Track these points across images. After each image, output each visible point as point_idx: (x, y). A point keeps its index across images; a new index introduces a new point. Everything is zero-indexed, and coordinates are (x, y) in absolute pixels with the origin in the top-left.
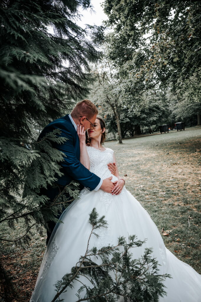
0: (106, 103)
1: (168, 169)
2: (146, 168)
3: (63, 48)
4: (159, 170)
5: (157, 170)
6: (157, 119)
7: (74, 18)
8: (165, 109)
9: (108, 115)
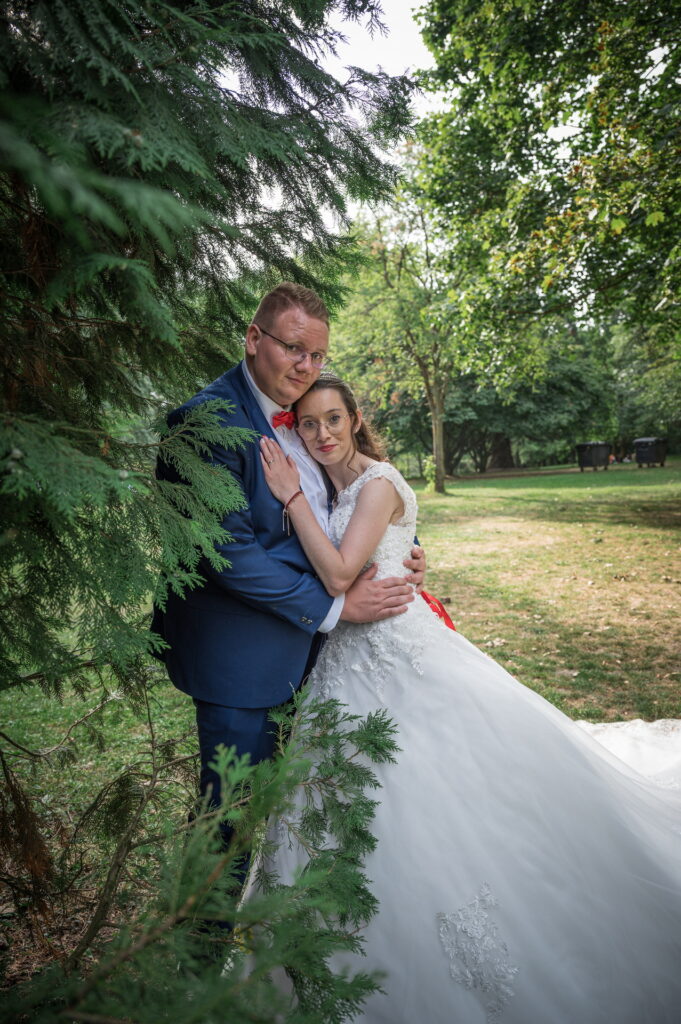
0: (403, 351)
1: (594, 593)
2: (517, 581)
3: (263, 133)
4: (562, 594)
5: (556, 594)
6: (570, 422)
7: (313, 42)
8: (602, 389)
9: (405, 394)
